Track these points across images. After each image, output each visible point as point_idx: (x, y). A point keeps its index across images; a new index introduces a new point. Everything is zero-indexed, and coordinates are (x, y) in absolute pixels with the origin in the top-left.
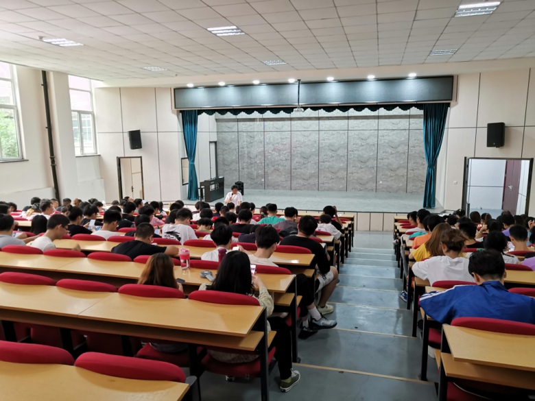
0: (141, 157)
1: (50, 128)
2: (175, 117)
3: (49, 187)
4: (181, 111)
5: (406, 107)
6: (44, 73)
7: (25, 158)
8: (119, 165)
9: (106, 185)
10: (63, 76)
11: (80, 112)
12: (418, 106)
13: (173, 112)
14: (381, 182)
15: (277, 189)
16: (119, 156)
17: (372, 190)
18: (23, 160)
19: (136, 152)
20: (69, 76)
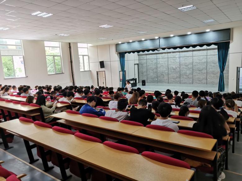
0: (105, 71)
1: (71, 62)
2: (116, 55)
3: (71, 82)
4: (119, 53)
5: (209, 45)
6: (69, 43)
7: (63, 72)
8: (98, 74)
9: (93, 82)
10: (76, 44)
11: (83, 56)
12: (215, 44)
13: (116, 53)
14: (209, 80)
15: (163, 83)
16: (97, 71)
17: (205, 83)
18: (63, 73)
19: (103, 69)
20: (78, 44)
